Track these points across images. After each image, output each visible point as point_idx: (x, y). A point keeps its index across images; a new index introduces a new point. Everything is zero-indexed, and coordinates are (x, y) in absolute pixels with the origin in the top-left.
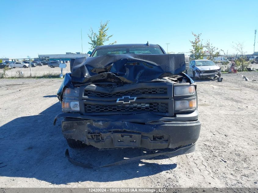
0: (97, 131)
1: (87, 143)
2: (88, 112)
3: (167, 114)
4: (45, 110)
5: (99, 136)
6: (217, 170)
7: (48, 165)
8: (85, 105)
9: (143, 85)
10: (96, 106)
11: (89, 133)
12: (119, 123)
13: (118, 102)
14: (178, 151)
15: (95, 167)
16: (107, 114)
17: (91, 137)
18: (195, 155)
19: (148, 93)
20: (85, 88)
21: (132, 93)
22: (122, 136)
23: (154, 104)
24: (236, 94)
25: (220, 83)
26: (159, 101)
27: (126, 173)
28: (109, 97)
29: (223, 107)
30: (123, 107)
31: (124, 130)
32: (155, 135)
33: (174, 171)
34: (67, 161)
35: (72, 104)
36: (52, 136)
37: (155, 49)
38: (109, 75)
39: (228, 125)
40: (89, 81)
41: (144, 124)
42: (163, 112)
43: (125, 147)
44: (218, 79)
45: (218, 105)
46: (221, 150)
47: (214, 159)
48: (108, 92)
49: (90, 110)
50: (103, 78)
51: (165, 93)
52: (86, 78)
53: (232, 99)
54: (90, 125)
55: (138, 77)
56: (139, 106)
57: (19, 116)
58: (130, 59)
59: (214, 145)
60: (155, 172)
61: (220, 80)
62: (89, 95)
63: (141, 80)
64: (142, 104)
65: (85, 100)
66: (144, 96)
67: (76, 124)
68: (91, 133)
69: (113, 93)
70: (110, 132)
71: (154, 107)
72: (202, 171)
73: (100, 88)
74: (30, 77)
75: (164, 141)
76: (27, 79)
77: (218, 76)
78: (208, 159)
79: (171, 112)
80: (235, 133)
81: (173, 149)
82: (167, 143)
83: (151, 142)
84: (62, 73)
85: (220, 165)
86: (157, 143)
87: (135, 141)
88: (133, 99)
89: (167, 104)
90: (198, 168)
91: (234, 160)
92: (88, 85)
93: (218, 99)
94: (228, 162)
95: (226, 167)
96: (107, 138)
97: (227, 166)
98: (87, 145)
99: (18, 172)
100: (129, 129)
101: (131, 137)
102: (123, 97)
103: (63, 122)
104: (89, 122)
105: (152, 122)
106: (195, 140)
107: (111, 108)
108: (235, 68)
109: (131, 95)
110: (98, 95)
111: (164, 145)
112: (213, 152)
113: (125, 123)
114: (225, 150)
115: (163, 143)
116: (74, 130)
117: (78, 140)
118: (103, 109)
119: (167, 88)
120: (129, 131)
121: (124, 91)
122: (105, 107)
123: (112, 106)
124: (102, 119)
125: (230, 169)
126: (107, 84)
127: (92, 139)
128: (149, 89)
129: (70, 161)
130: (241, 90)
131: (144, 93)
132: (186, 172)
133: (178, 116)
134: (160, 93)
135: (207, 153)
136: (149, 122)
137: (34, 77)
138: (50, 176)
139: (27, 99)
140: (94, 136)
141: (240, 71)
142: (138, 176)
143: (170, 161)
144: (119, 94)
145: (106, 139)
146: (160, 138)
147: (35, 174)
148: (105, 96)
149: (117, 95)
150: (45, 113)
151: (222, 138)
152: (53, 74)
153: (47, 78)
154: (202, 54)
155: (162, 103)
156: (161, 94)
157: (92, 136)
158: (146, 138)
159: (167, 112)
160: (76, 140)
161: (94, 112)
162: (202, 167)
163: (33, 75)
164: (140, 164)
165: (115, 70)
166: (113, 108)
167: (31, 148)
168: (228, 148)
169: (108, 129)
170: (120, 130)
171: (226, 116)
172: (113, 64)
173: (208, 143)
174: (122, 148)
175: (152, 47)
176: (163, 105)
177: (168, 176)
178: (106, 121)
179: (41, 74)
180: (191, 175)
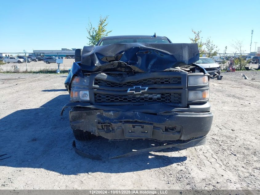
0: (108, 121)
1: (97, 134)
2: (98, 102)
3: (180, 104)
4: (45, 104)
5: (110, 126)
6: (228, 163)
7: (55, 156)
8: (95, 94)
9: (156, 75)
10: (107, 95)
11: (99, 123)
12: (130, 114)
13: (128, 92)
14: (190, 143)
15: (105, 159)
16: (117, 104)
17: (101, 128)
18: (204, 148)
19: (160, 83)
20: (95, 77)
21: (143, 83)
22: (134, 127)
23: (166, 95)
24: (237, 91)
25: (219, 81)
26: (172, 91)
27: (136, 165)
28: (119, 87)
29: (226, 104)
30: (133, 97)
31: (135, 120)
32: (167, 126)
33: (185, 163)
34: (74, 152)
35: (81, 93)
36: (55, 128)
37: (163, 40)
38: (120, 63)
39: (233, 120)
40: (99, 70)
41: (155, 114)
42: (175, 103)
43: (136, 138)
44: (218, 77)
45: (220, 102)
46: (229, 144)
47: (224, 153)
48: (118, 82)
49: (101, 100)
50: (113, 66)
51: (179, 83)
52: (96, 66)
53: (234, 96)
54: (100, 115)
55: (150, 66)
56: (150, 96)
57: (19, 109)
58: (141, 47)
59: (222, 139)
60: (166, 164)
61: (220, 78)
62: (99, 84)
63: (153, 70)
64: (154, 95)
65: (95, 89)
66: (155, 86)
67: (85, 114)
68: (102, 123)
69: (124, 82)
70: (121, 122)
71: (166, 98)
72: (213, 163)
73: (111, 77)
74: (26, 72)
75: (177, 132)
76: (23, 74)
77: (217, 74)
78: (217, 153)
79: (185, 103)
80: (242, 128)
81: (185, 141)
82: (179, 134)
83: (163, 133)
84: (59, 69)
85: (230, 158)
86: (169, 134)
87: (146, 132)
88: (144, 89)
89: (180, 95)
90: (208, 161)
91: (244, 153)
92: (98, 74)
93: (220, 95)
94: (238, 155)
95: (236, 160)
96: (118, 129)
97: (238, 159)
98: (96, 136)
99: (24, 163)
100: (141, 120)
101: (143, 127)
102: (134, 87)
103: (71, 112)
104: (99, 112)
105: (164, 113)
106: (207, 132)
107: (122, 98)
108: (234, 67)
109: (143, 85)
110: (108, 84)
111: (176, 137)
112: (222, 146)
113: (136, 113)
114: (233, 144)
115: (175, 134)
116: (83, 120)
117: (86, 131)
118: (114, 99)
119: (181, 78)
120: (141, 121)
121: (136, 81)
122: (115, 97)
123: (122, 96)
124: (112, 109)
125: (240, 162)
126: (118, 73)
127: (102, 130)
128: (162, 79)
129: (78, 153)
130: (241, 88)
131: (155, 83)
132: (197, 165)
133: (191, 107)
134: (174, 82)
135: (216, 147)
136: (162, 112)
137: (30, 72)
138: (58, 167)
139: (25, 93)
140: (105, 126)
141: (239, 70)
142: (149, 168)
143: (180, 154)
144: (129, 84)
145: (116, 129)
146: (172, 129)
147: (41, 165)
148: (116, 85)
149: (128, 85)
150: (46, 106)
151: (229, 132)
152: (50, 70)
153: (44, 73)
154: (201, 52)
155: (174, 93)
156: (174, 84)
157: (102, 126)
158: (158, 129)
159: (180, 102)
160: (85, 131)
161: (104, 102)
162: (213, 160)
163: (29, 70)
164: (149, 156)
165: (126, 59)
166: (124, 98)
167: (34, 140)
168: (237, 142)
169: (119, 119)
170: (131, 120)
171: (230, 112)
172: (124, 52)
173: (215, 137)
174: (133, 139)
175: (160, 38)
176: (176, 95)
177: (179, 168)
178: (117, 111)
179: (37, 69)
180: (202, 168)
